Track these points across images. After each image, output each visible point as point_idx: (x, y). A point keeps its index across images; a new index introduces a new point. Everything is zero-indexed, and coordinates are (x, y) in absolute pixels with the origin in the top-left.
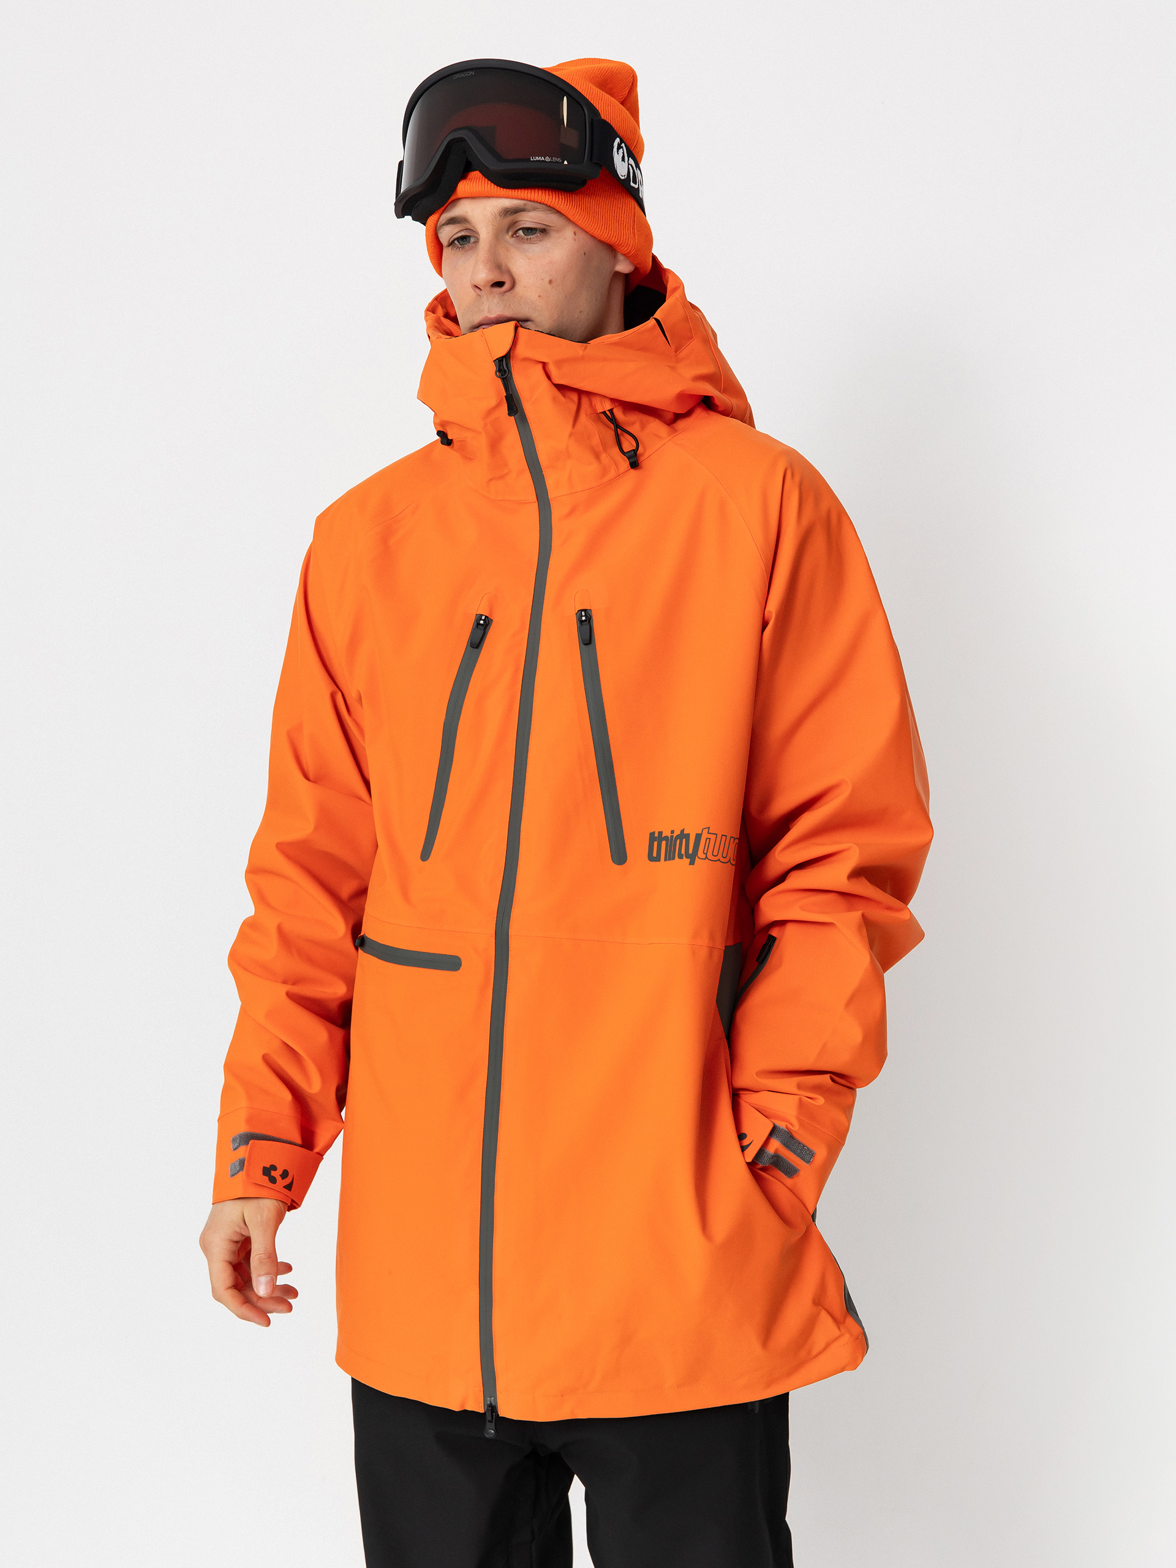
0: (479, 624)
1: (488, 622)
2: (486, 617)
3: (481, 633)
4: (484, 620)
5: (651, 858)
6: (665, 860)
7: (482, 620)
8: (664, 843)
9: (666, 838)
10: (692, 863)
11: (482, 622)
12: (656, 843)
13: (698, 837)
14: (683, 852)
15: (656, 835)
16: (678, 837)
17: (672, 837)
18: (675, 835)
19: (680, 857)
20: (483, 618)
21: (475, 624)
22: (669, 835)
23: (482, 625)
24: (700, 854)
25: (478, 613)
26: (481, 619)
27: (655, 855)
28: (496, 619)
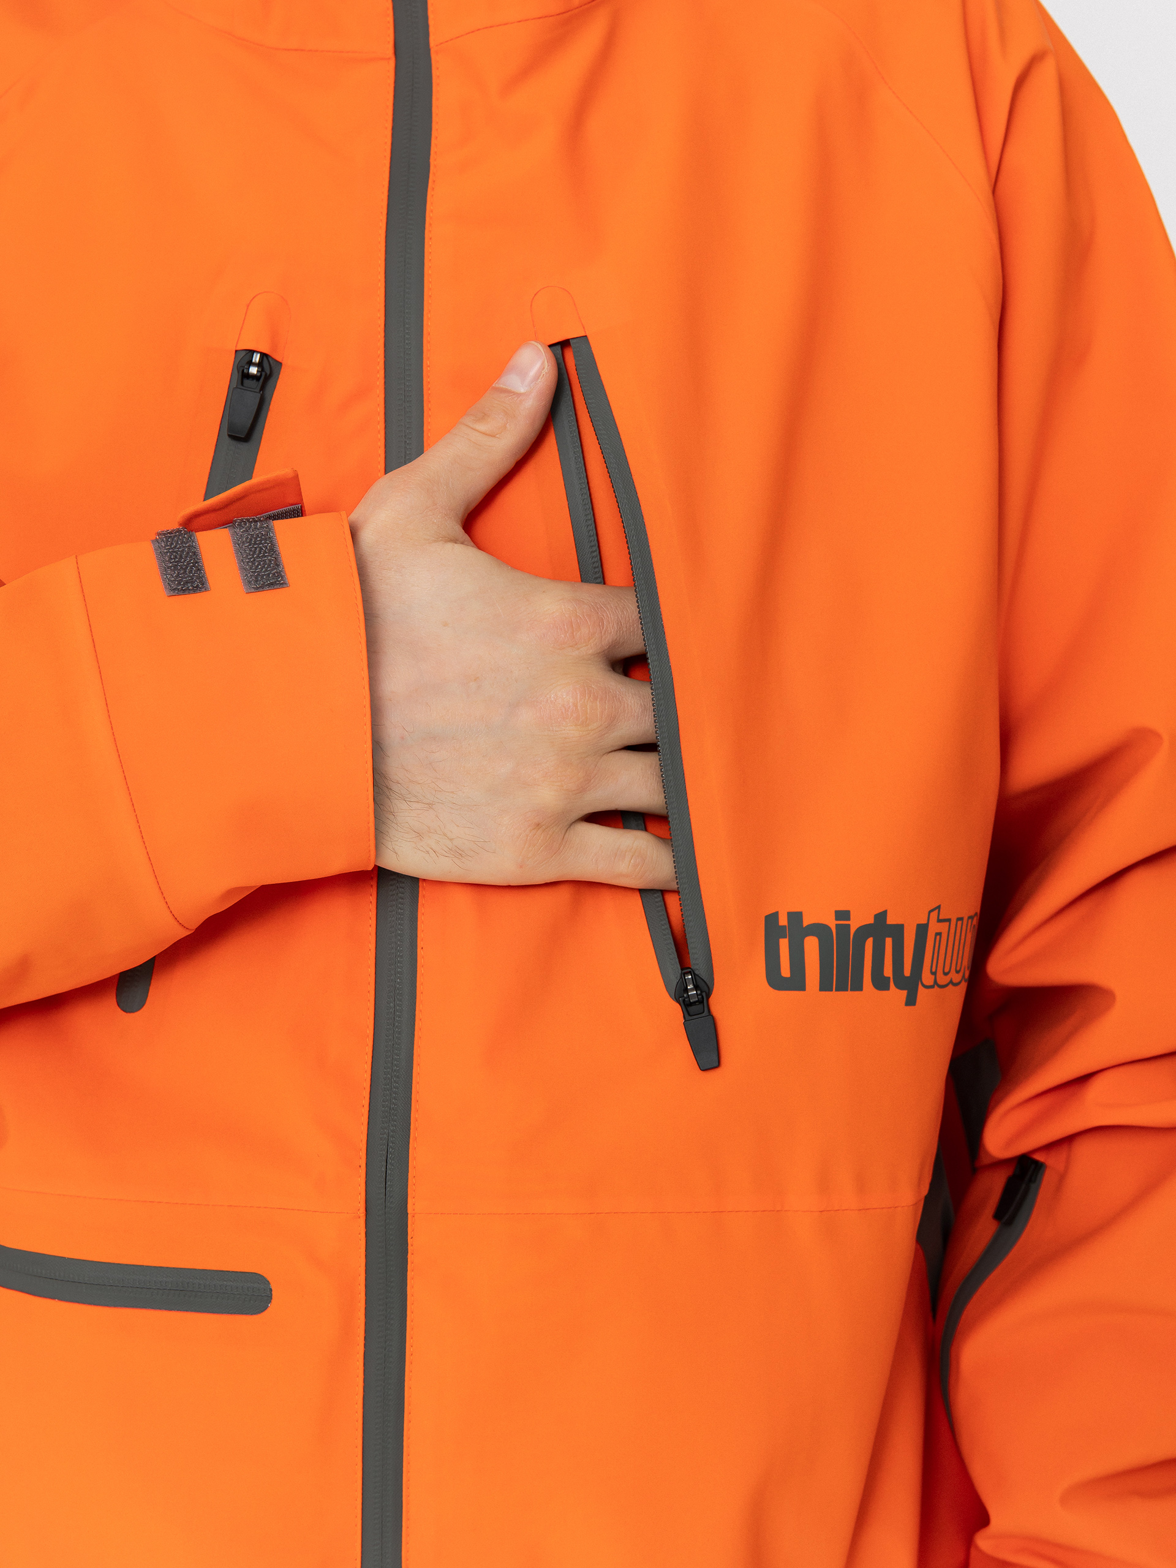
0: (246, 376)
1: (270, 368)
2: (264, 356)
3: (252, 399)
4: (259, 365)
5: (775, 980)
6: (825, 986)
7: (255, 365)
8: (811, 945)
9: (819, 930)
10: (911, 1001)
11: (254, 370)
12: (784, 944)
13: (922, 930)
14: (888, 971)
15: (783, 921)
16: (864, 932)
17: (843, 930)
18: (855, 924)
19: (881, 983)
20: (256, 358)
21: (236, 376)
22: (832, 923)
23: (253, 377)
24: (927, 978)
25: (239, 348)
26: (250, 363)
27: (786, 971)
28: (287, 357)
